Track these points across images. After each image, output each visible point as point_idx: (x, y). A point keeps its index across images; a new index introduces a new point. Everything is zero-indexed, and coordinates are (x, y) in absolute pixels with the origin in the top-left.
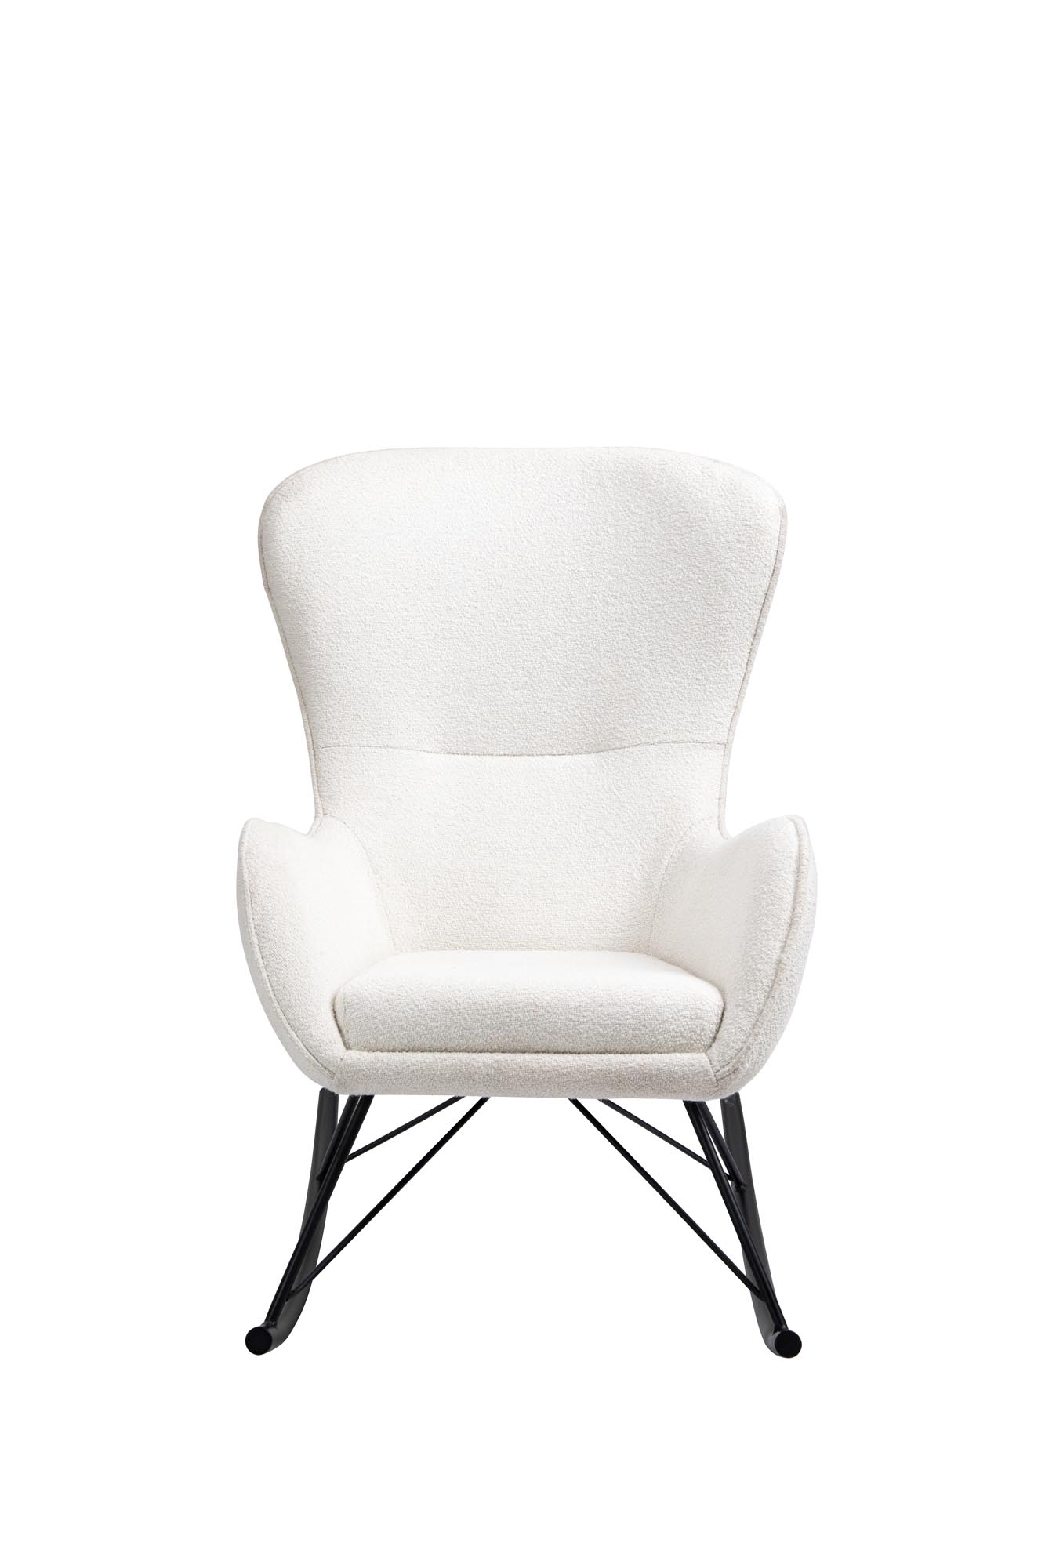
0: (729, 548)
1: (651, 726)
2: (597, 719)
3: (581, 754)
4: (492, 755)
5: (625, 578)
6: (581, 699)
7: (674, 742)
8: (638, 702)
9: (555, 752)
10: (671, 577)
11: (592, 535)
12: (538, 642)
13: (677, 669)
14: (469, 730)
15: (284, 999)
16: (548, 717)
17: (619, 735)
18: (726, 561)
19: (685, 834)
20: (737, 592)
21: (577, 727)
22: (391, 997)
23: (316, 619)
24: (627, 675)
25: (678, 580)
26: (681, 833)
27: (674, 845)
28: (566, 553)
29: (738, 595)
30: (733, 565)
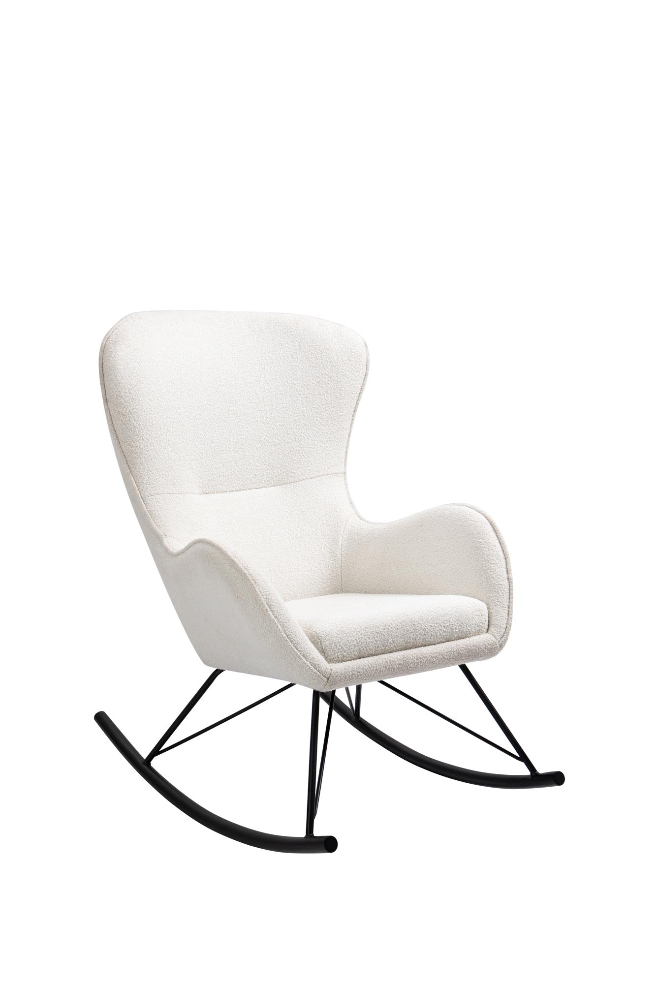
0: (344, 364)
1: (310, 468)
2: (279, 466)
3: (271, 487)
4: (226, 492)
5: (286, 383)
6: (269, 454)
7: (322, 475)
8: (301, 455)
9: (258, 487)
10: (312, 381)
11: (262, 359)
12: (244, 423)
13: (319, 433)
14: (214, 478)
15: (294, 640)
16: (253, 467)
17: (292, 475)
18: (343, 371)
19: (346, 524)
20: (349, 387)
21: (268, 471)
22: (343, 629)
23: (140, 417)
24: (293, 439)
25: (316, 382)
26: (344, 524)
27: (342, 531)
28: (251, 370)
29: (349, 389)
30: (347, 373)
